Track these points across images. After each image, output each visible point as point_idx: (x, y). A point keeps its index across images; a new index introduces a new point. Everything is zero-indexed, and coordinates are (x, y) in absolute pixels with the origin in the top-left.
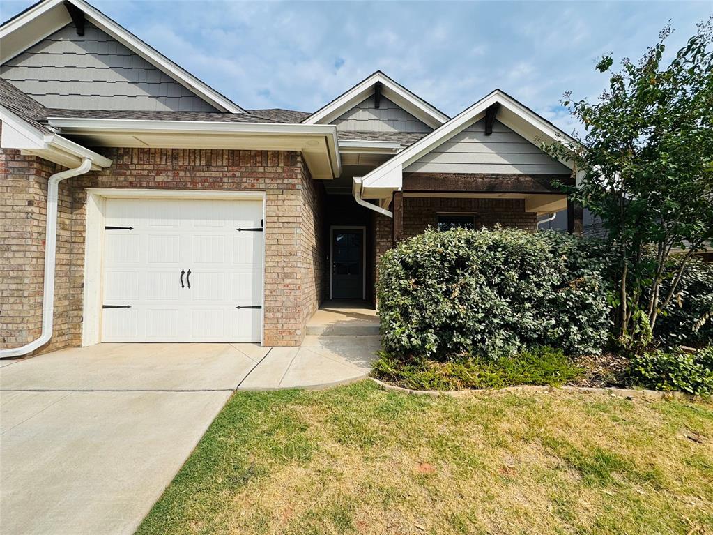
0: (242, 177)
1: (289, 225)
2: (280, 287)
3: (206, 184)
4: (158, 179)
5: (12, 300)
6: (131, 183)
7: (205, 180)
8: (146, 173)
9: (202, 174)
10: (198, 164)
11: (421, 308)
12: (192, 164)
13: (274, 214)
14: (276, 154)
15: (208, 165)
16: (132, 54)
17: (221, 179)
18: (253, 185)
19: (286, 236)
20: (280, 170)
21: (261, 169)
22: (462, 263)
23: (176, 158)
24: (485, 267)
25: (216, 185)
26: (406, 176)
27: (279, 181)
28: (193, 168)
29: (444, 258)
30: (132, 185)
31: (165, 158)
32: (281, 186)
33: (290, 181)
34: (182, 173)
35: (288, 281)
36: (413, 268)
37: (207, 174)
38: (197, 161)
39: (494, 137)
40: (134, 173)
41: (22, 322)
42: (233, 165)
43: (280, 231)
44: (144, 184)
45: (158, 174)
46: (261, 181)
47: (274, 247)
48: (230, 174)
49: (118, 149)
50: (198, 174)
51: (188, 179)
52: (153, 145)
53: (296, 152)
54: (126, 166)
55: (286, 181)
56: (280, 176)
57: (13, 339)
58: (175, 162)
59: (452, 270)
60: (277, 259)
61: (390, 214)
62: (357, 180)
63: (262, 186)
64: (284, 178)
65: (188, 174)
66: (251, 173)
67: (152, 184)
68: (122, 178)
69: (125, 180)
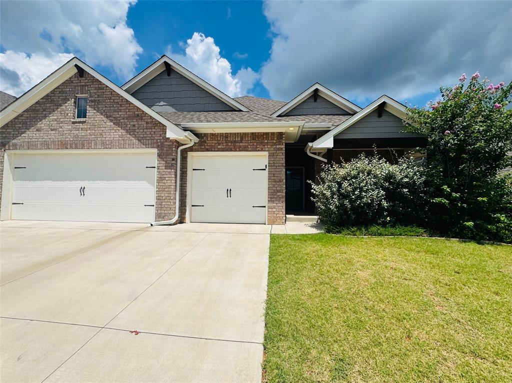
0: (257, 145)
1: (279, 167)
2: (275, 196)
3: (241, 149)
4: (219, 147)
5: (166, 200)
6: (207, 149)
7: (240, 147)
8: (214, 144)
9: (239, 144)
10: (237, 140)
12: (234, 140)
13: (272, 162)
14: (273, 134)
15: (241, 140)
17: (248, 146)
18: (262, 149)
19: (277, 173)
20: (275, 141)
21: (266, 141)
23: (227, 137)
25: (245, 149)
27: (275, 147)
28: (235, 141)
31: (222, 137)
32: (275, 149)
33: (280, 146)
34: (230, 144)
35: (279, 194)
37: (241, 144)
38: (236, 138)
39: (383, 118)
40: (209, 144)
41: (170, 210)
42: (253, 139)
43: (275, 170)
44: (213, 149)
45: (219, 145)
46: (266, 147)
47: (272, 178)
48: (251, 144)
49: (201, 134)
50: (237, 144)
51: (232, 147)
52: (217, 132)
53: (282, 133)
54: (205, 142)
55: (277, 147)
56: (275, 144)
57: (167, 217)
58: (227, 139)
60: (274, 183)
61: (325, 160)
62: (310, 144)
63: (267, 149)
64: (277, 145)
65: (232, 144)
66: (261, 143)
67: (216, 149)
68: (203, 147)
69: (205, 148)
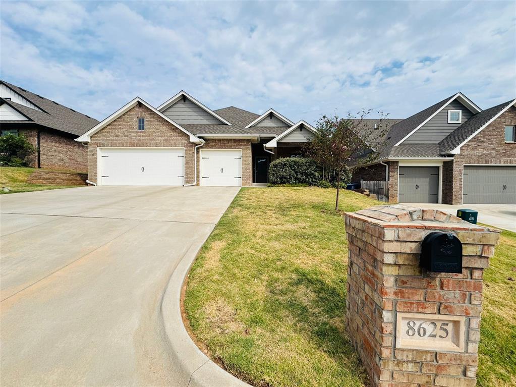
0: (236, 145)
1: (248, 157)
5: (190, 174)
7: (228, 146)
11: (277, 174)
13: (244, 154)
14: (244, 140)
15: (228, 142)
16: (199, 107)
18: (239, 147)
19: (247, 160)
20: (246, 144)
21: (241, 143)
22: (285, 165)
24: (290, 166)
25: (230, 147)
26: (278, 143)
27: (245, 146)
28: (225, 143)
29: (282, 164)
30: (210, 148)
31: (218, 141)
32: (246, 148)
33: (248, 146)
34: (222, 145)
35: (247, 171)
36: (275, 166)
39: (303, 132)
40: (211, 145)
41: (192, 178)
42: (234, 142)
43: (246, 158)
44: (213, 147)
45: (216, 145)
46: (241, 146)
47: (244, 163)
48: (234, 145)
49: (207, 139)
50: (226, 145)
51: (224, 146)
52: (215, 138)
53: (249, 139)
54: (209, 143)
57: (190, 182)
58: (220, 142)
59: (283, 166)
60: (245, 165)
61: (274, 153)
62: (264, 145)
63: (241, 148)
66: (239, 144)
67: (215, 147)
68: (208, 146)
